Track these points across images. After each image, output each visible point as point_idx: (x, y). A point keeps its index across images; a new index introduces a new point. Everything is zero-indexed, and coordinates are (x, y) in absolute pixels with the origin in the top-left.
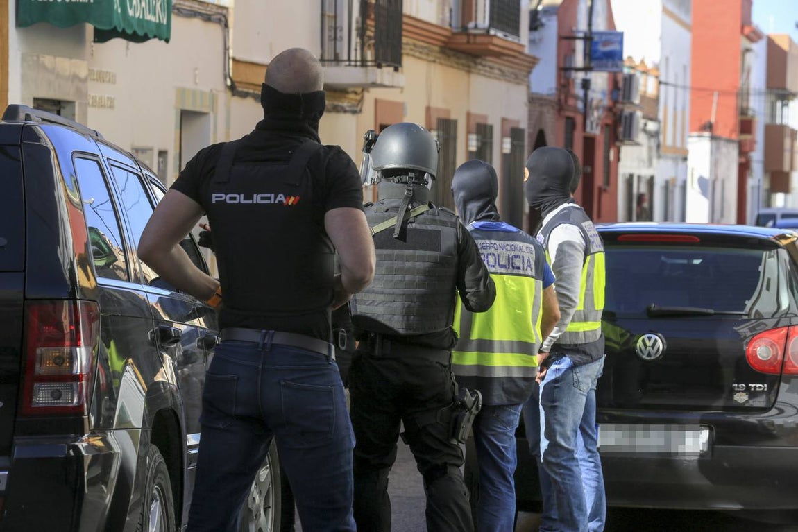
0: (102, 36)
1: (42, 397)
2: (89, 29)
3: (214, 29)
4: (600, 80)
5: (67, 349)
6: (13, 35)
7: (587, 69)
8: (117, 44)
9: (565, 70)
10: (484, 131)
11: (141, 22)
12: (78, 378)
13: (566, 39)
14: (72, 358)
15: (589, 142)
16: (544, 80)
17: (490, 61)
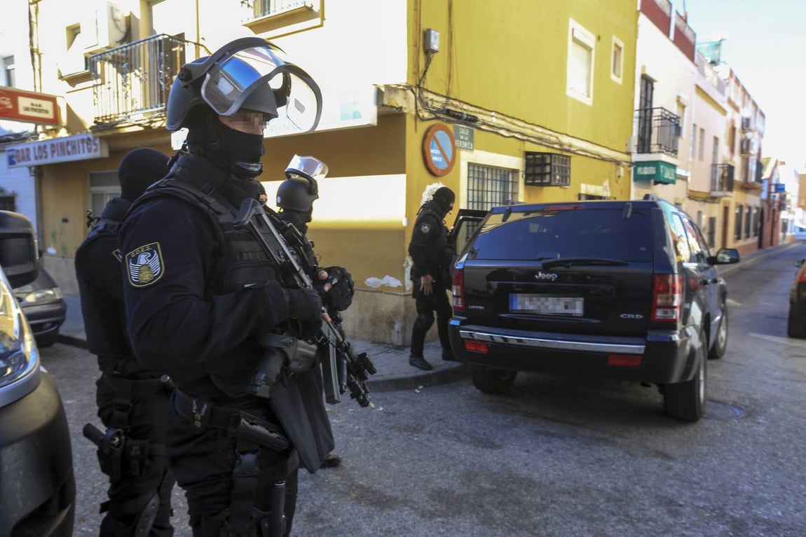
0: (656, 183)
1: (659, 314)
2: (652, 181)
3: (684, 182)
4: (777, 195)
5: (670, 294)
6: (633, 184)
7: (776, 192)
8: (660, 185)
9: (769, 193)
10: (750, 208)
11: (668, 179)
12: (675, 307)
13: (770, 185)
14: (673, 299)
15: (774, 210)
16: (764, 195)
17: (753, 191)
